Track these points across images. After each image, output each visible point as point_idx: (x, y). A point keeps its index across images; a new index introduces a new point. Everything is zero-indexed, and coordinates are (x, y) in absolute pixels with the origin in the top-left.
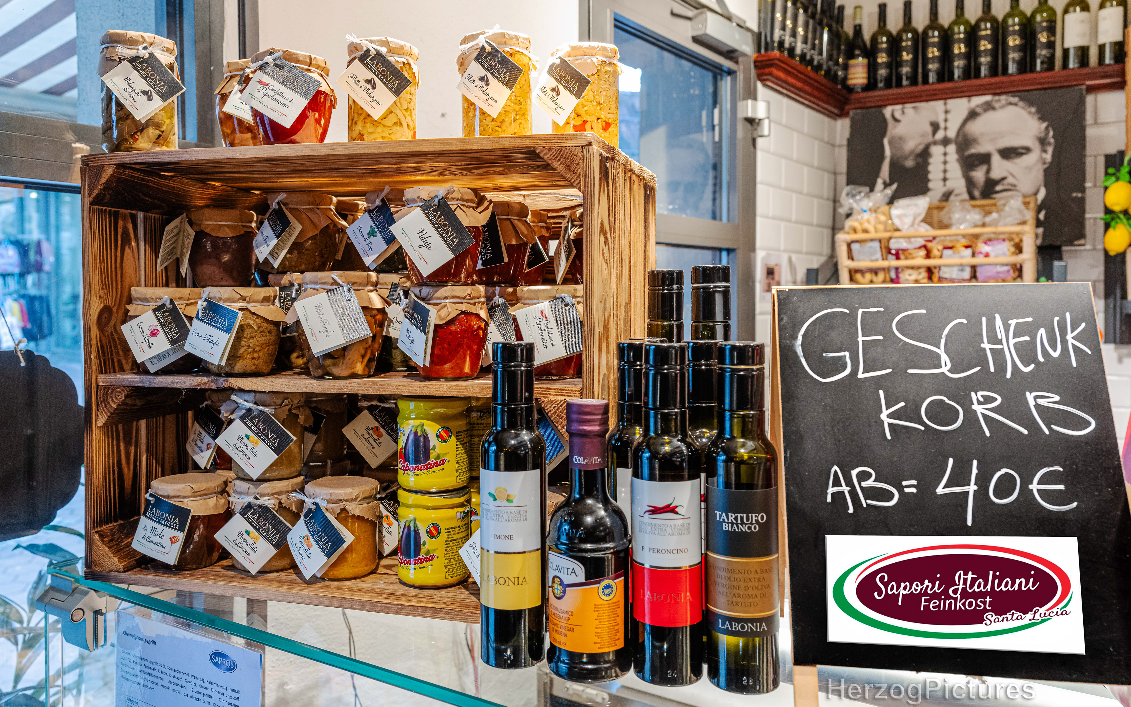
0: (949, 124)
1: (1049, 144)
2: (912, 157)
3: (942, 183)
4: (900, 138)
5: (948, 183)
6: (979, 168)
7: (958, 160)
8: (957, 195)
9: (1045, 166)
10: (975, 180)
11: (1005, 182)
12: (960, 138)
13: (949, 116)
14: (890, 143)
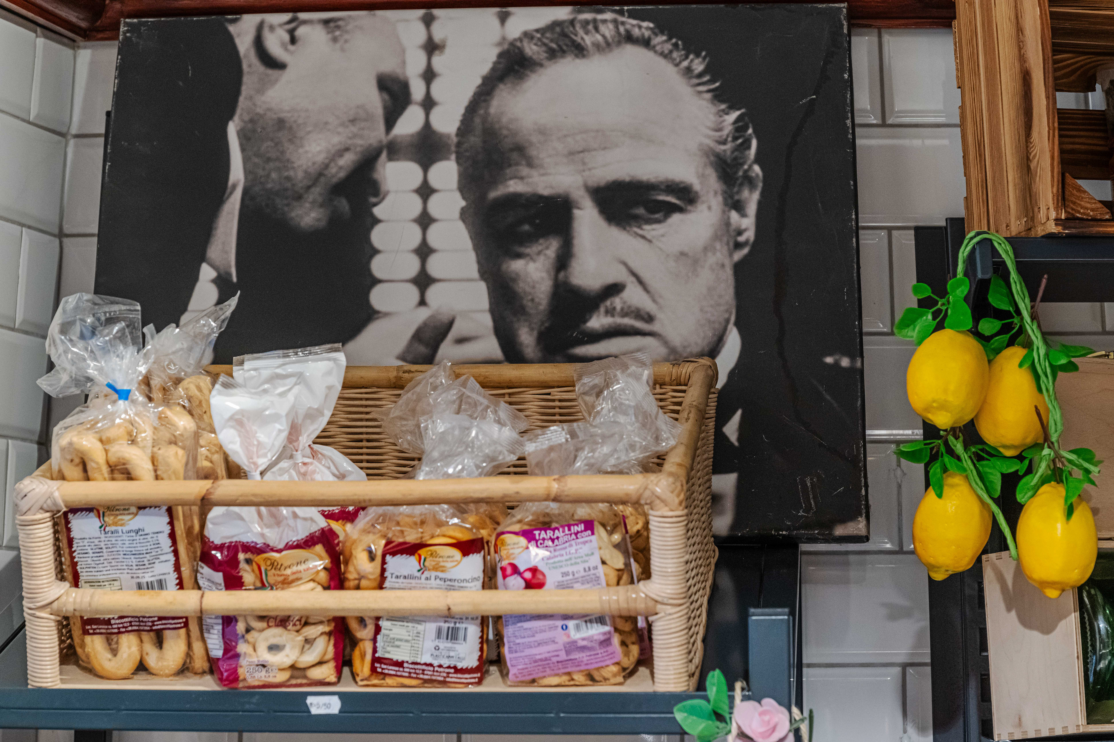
0: (437, 90)
1: (749, 181)
2: (316, 193)
3: (413, 292)
4: (281, 123)
5: (433, 293)
6: (532, 250)
7: (464, 214)
8: (461, 341)
9: (739, 255)
10: (521, 287)
11: (617, 302)
12: (475, 140)
13: (438, 61)
14: (244, 137)
